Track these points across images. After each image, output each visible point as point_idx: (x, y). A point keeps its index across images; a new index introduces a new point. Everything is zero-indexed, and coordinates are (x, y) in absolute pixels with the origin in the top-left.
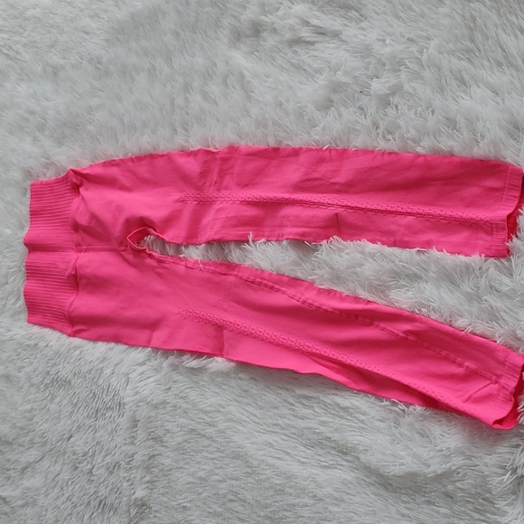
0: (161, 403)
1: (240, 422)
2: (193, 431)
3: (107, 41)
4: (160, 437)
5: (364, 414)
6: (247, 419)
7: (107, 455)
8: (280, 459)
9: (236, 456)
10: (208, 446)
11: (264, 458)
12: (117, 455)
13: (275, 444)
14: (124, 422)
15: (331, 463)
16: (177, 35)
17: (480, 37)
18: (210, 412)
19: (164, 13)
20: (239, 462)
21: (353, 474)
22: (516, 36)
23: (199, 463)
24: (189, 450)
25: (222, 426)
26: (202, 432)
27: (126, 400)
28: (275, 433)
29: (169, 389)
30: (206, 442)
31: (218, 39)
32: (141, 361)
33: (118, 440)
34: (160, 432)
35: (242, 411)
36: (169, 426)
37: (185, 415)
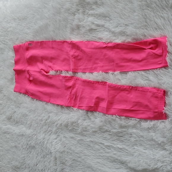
0: (63, 152)
1: (89, 156)
2: (74, 160)
3: (33, 36)
4: (64, 163)
5: (127, 150)
6: (90, 155)
7: (49, 170)
8: (102, 167)
9: (89, 167)
10: (80, 164)
11: (97, 167)
12: (51, 169)
13: (100, 162)
14: (52, 159)
15: (119, 167)
16: (54, 32)
17: (148, 20)
18: (79, 153)
19: (49, 25)
20: (90, 169)
21: (126, 170)
22: (160, 19)
23: (77, 170)
24: (74, 166)
25: (83, 157)
26: (77, 160)
27: (52, 151)
28: (100, 158)
29: (65, 146)
30: (79, 163)
31: (67, 31)
32: (55, 138)
33: (52, 165)
34: (64, 161)
35: (89, 152)
36: (66, 159)
37: (71, 155)
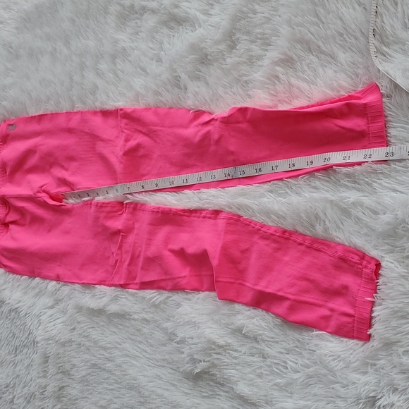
0: (66, 342)
1: (134, 357)
2: (94, 365)
3: (17, 28)
4: (68, 371)
5: (236, 351)
6: (139, 355)
7: (25, 386)
8: (167, 390)
9: (131, 388)
10: (108, 379)
11: (154, 389)
12: (32, 387)
13: (163, 376)
14: (37, 358)
15: (210, 393)
16: (73, 21)
18: (109, 348)
19: (62, 4)
20: (133, 393)
21: (229, 403)
23: (100, 393)
24: (91, 382)
25: (119, 360)
26: (102, 367)
27: (38, 339)
28: (163, 366)
29: (74, 329)
30: (106, 375)
31: (107, 24)
32: (50, 304)
33: (34, 374)
34: (67, 367)
35: (135, 348)
36: (75, 361)
37: (87, 351)
